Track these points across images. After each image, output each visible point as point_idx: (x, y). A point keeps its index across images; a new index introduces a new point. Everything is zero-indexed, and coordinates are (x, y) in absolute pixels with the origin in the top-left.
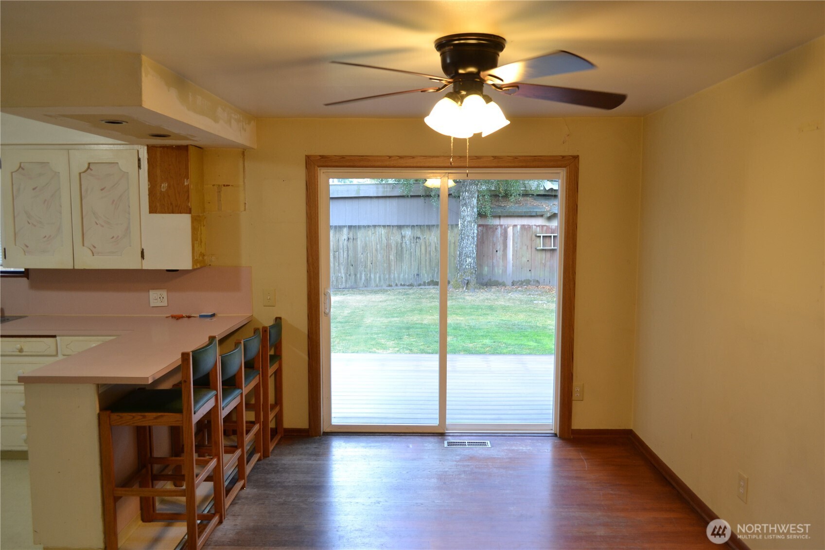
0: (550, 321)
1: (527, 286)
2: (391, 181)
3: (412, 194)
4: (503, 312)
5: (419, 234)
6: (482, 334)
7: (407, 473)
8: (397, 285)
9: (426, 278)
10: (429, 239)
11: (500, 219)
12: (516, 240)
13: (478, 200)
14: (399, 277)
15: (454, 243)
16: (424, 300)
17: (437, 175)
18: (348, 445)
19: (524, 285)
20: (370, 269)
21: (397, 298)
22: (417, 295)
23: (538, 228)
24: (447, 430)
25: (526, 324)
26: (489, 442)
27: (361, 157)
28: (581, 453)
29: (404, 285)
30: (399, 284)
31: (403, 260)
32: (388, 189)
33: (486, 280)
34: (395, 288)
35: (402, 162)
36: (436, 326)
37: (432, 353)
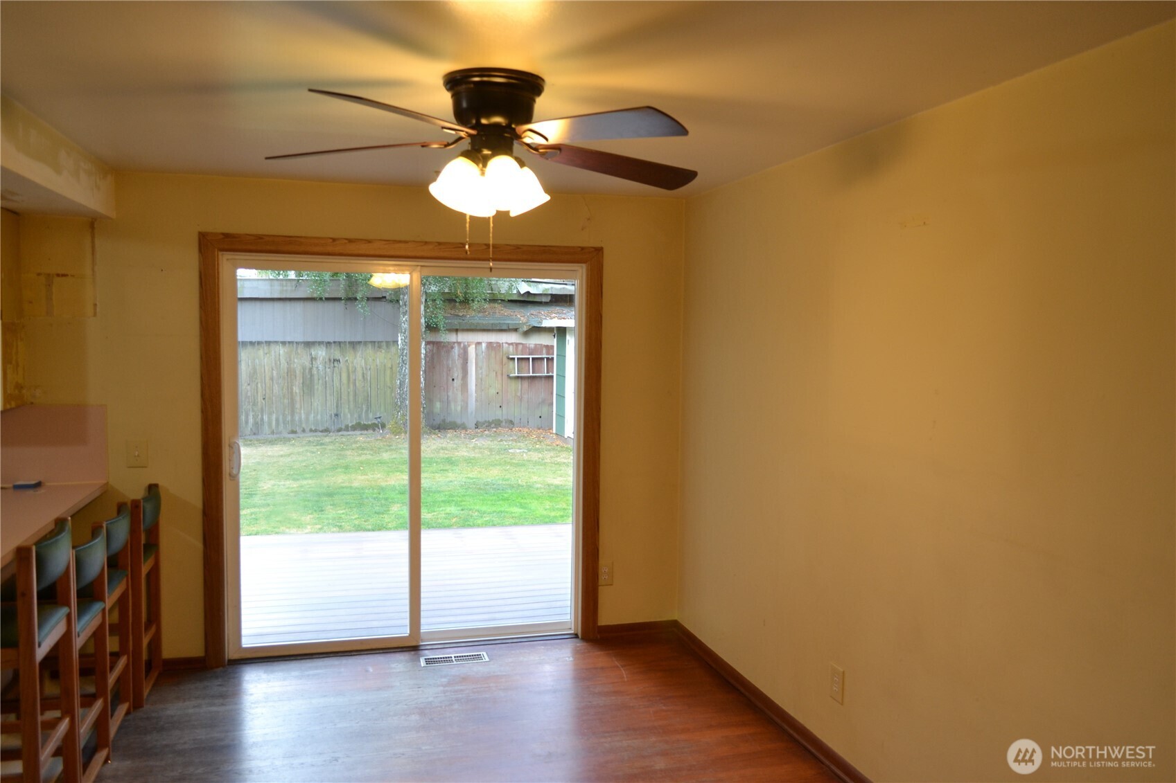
0: (536, 478)
1: (497, 428)
2: (292, 275)
3: (327, 295)
4: (468, 467)
5: (337, 355)
6: (443, 499)
7: (373, 710)
8: (304, 431)
9: (350, 420)
10: (352, 363)
11: (457, 334)
12: (480, 364)
13: (427, 307)
14: (307, 419)
15: (391, 368)
16: (349, 453)
17: (404, 268)
18: (272, 676)
19: (493, 428)
20: (262, 409)
21: (307, 450)
22: (337, 445)
23: (511, 347)
24: (422, 641)
25: (504, 483)
26: (485, 654)
27: (289, 239)
28: (614, 659)
29: (316, 431)
30: (307, 430)
31: (314, 394)
32: (289, 288)
33: (438, 421)
34: (301, 436)
35: (352, 248)
36: (373, 490)
37: (373, 530)
